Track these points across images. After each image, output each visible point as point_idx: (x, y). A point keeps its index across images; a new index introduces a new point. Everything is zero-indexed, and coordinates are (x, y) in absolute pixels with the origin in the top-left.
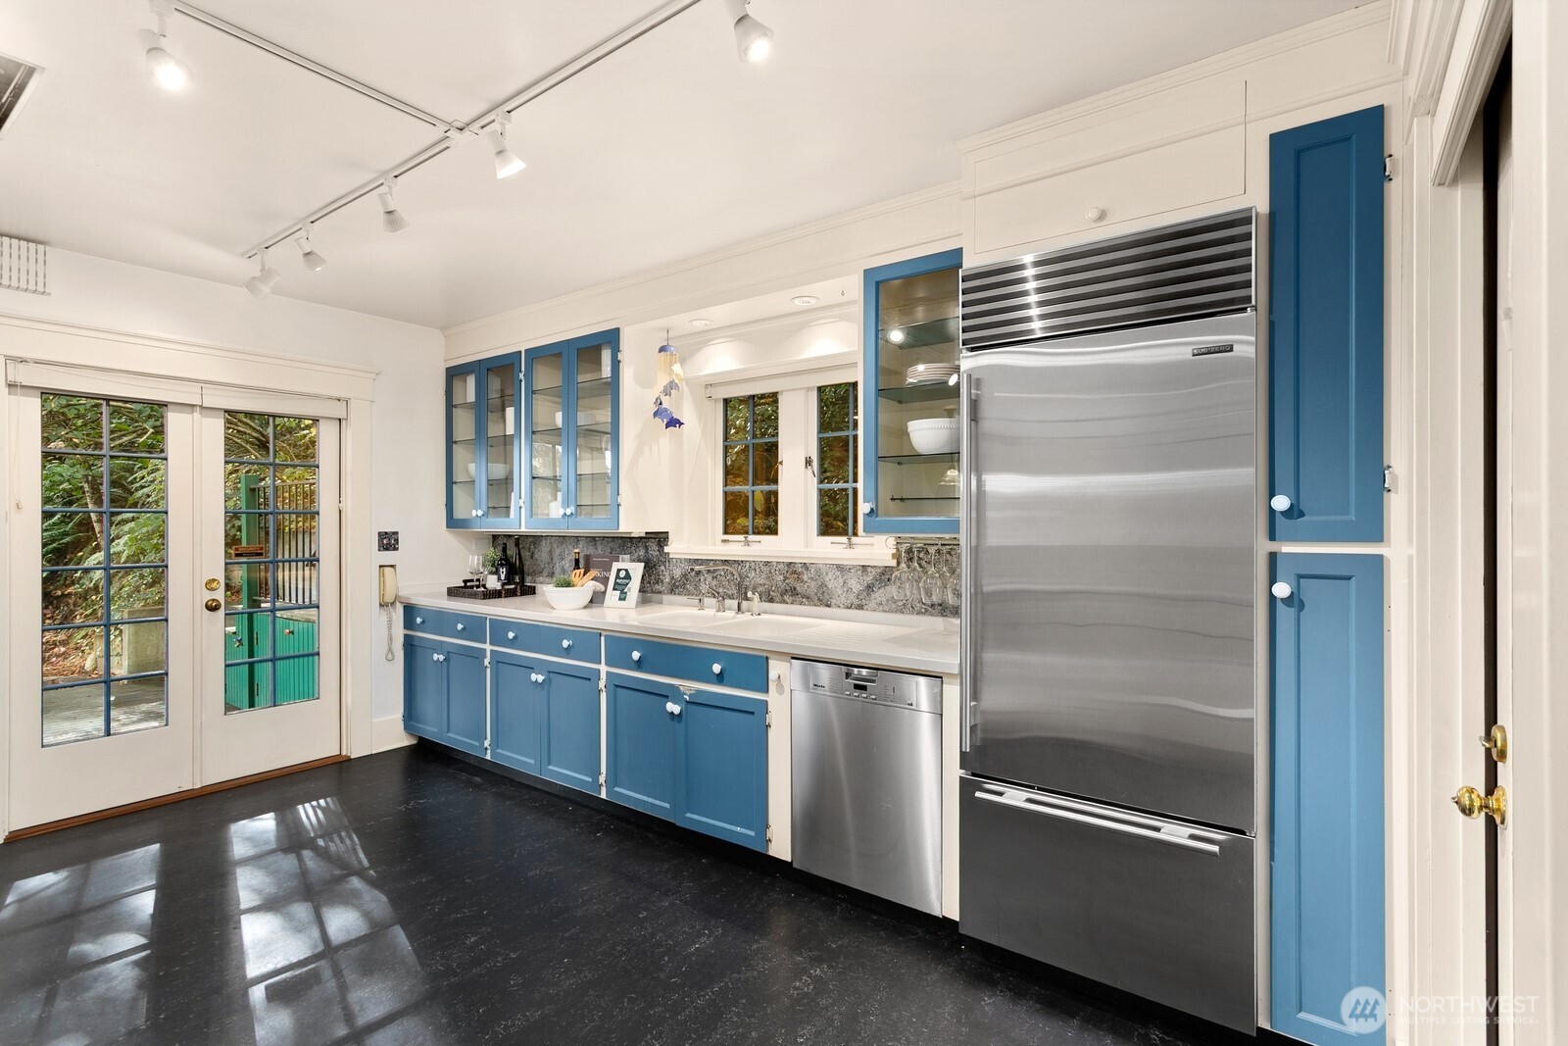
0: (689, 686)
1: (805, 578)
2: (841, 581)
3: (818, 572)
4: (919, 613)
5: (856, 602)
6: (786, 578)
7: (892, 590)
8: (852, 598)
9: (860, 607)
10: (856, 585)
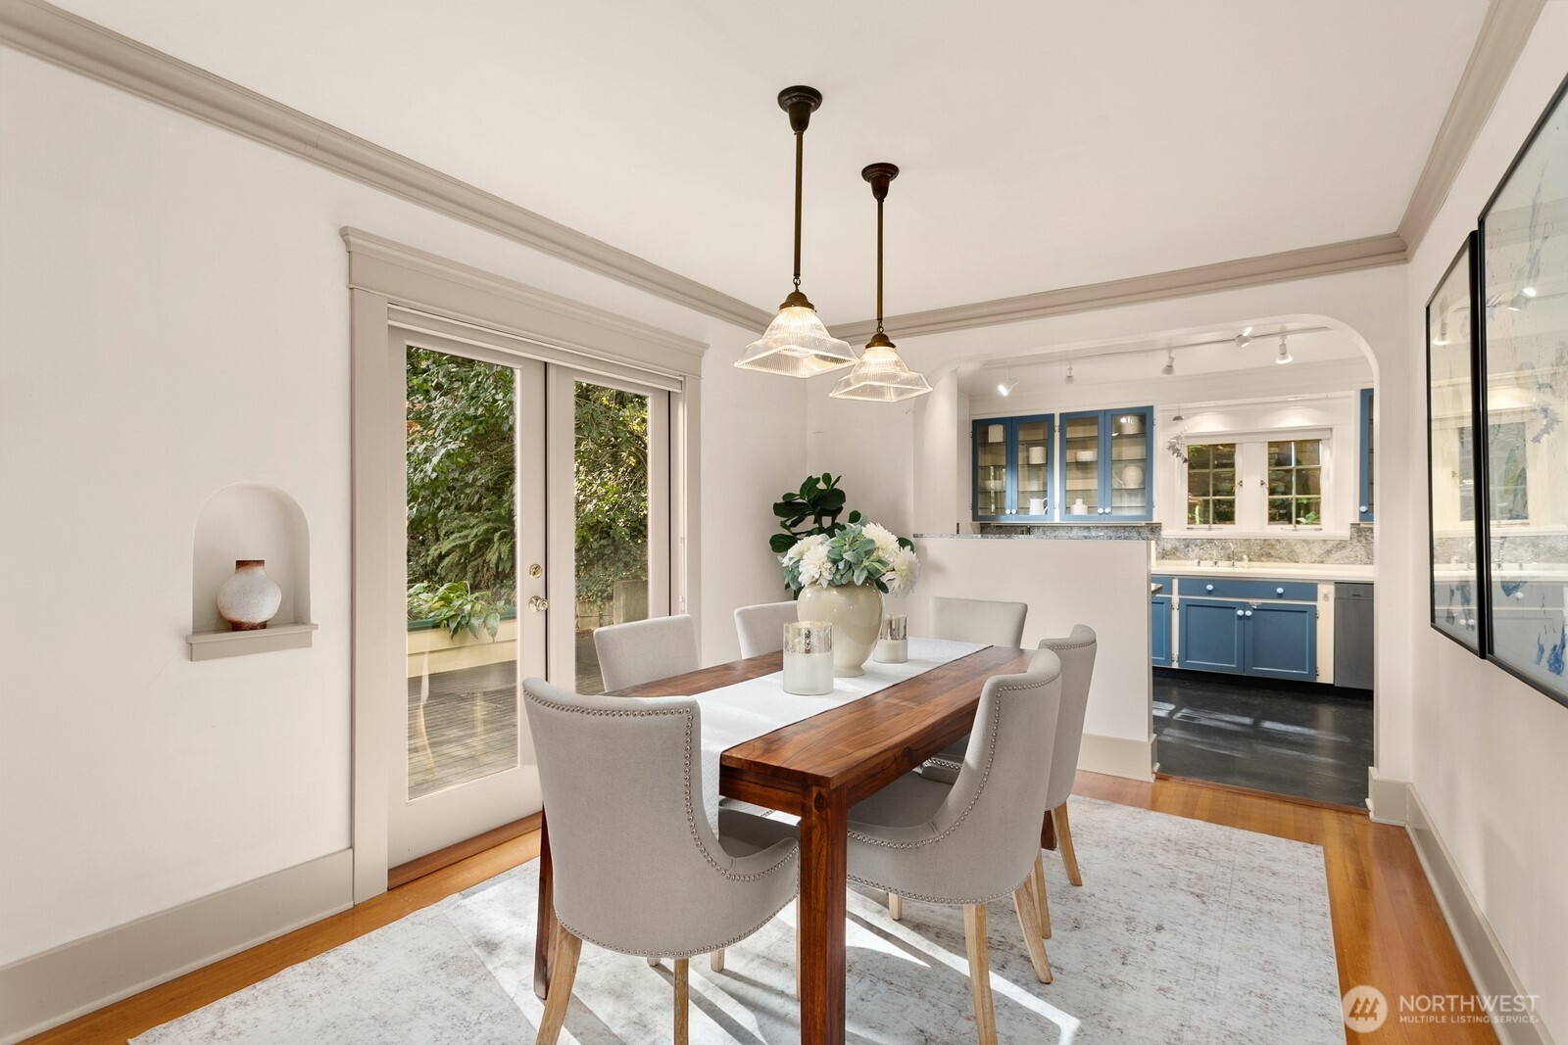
0: (1255, 602)
1: (1278, 547)
2: (1307, 549)
3: (1288, 544)
4: (1366, 564)
5: (1318, 559)
6: (1262, 548)
7: (1346, 552)
8: (1315, 557)
9: (1322, 562)
10: (1318, 550)
